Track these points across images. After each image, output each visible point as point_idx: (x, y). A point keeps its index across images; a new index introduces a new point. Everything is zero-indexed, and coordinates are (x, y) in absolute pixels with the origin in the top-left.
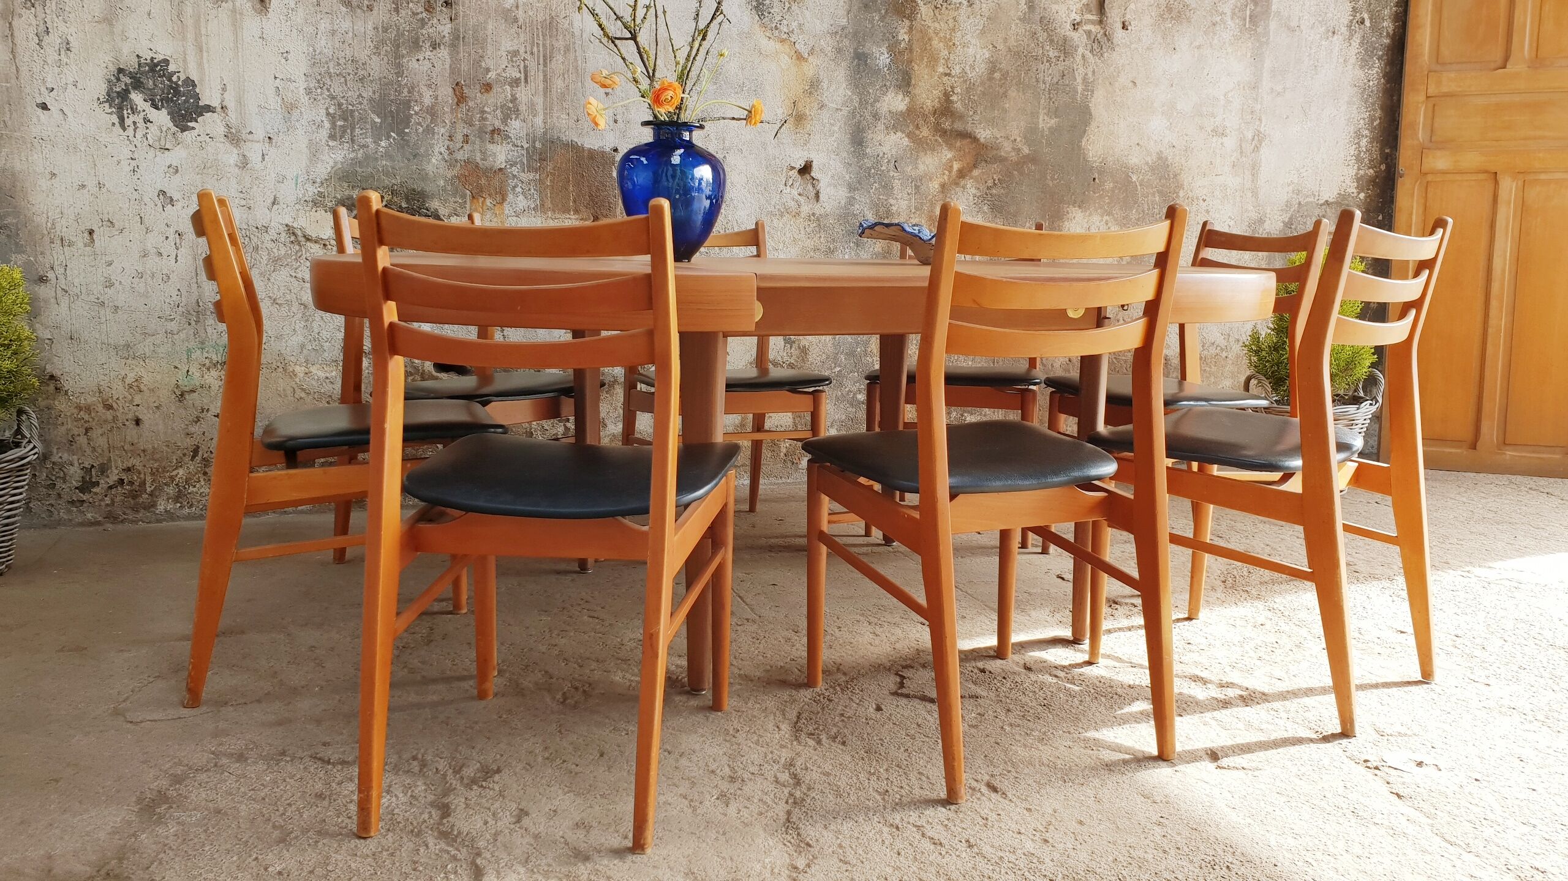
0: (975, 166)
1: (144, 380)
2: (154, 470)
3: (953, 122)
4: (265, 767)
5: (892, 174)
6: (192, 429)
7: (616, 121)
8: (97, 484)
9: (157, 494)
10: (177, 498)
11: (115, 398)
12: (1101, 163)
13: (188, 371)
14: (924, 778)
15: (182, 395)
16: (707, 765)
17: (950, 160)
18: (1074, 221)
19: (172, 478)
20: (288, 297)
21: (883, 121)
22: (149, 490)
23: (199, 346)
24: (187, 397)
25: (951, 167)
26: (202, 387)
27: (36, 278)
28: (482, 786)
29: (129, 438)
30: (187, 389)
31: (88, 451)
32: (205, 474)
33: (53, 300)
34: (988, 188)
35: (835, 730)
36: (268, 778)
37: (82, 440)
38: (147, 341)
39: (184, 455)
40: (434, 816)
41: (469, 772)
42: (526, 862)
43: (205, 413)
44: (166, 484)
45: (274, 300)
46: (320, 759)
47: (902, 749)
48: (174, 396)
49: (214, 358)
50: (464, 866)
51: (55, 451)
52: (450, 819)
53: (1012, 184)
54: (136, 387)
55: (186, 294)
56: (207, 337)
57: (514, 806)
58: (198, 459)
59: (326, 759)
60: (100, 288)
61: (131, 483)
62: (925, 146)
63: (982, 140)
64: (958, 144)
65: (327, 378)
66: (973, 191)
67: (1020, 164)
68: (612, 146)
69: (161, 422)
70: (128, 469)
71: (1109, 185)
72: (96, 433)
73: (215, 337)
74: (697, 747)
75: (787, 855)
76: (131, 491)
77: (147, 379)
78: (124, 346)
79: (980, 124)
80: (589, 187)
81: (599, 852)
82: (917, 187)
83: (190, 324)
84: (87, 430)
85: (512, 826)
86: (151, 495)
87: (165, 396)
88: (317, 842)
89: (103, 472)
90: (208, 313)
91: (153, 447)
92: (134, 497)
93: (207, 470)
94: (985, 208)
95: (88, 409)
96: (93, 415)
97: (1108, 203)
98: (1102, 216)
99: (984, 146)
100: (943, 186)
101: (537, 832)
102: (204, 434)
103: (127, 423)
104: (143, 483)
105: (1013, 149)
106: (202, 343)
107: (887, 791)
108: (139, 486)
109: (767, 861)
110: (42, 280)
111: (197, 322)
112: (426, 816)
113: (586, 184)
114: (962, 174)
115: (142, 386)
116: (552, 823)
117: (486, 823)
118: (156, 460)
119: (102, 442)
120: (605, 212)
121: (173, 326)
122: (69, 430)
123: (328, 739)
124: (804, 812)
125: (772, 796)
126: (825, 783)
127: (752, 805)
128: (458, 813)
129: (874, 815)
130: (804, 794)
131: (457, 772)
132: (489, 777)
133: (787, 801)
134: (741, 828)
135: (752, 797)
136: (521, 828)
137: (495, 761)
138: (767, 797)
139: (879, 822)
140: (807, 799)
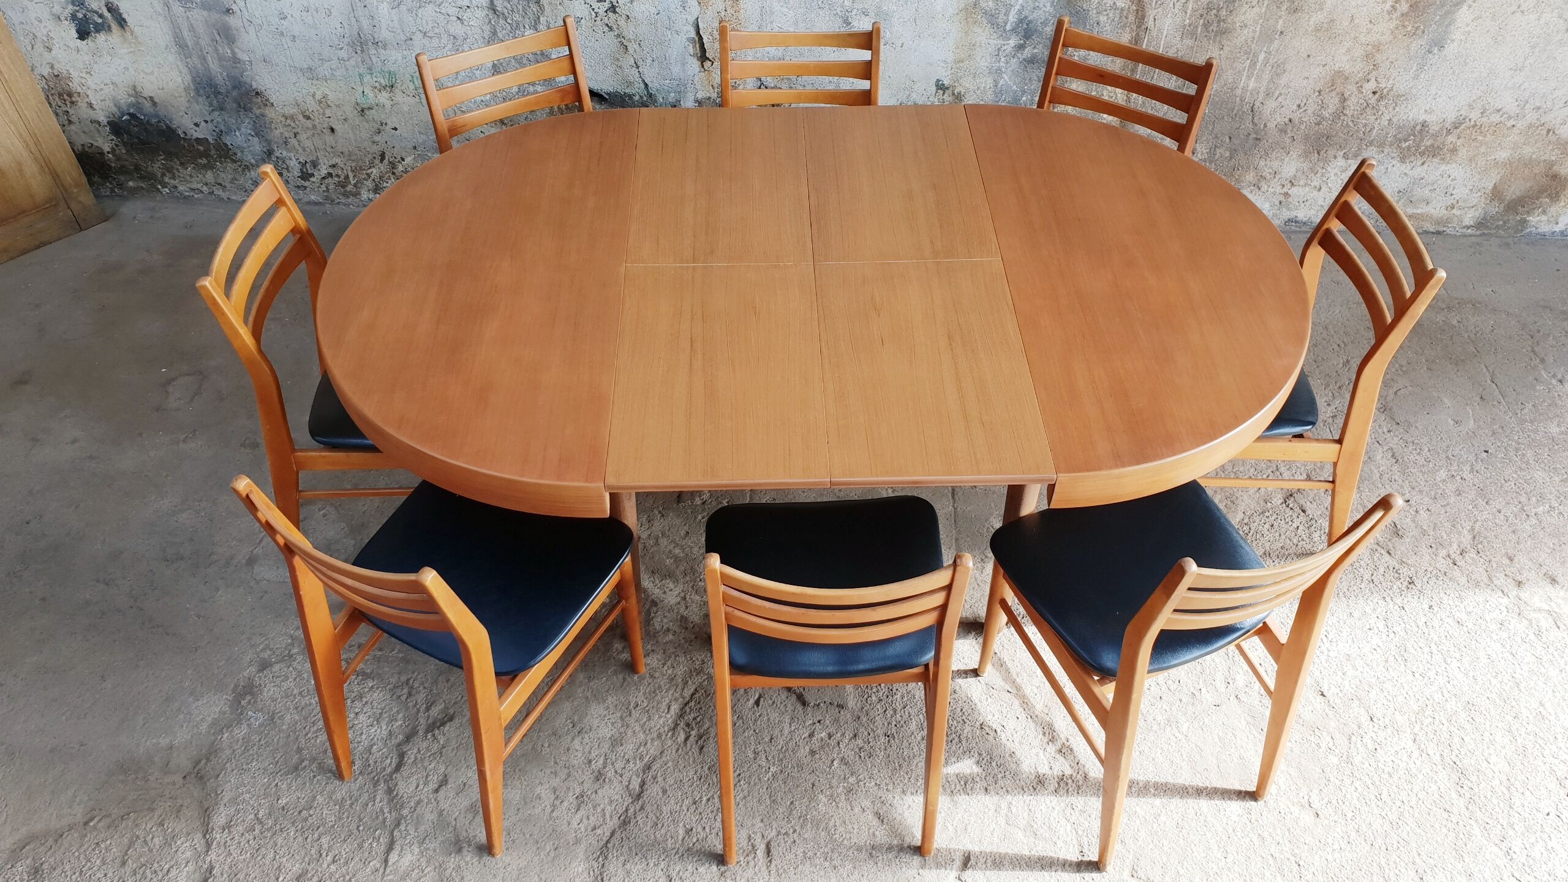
1: (329, 98)
2: (353, 168)
6: (377, 138)
8: (312, 175)
9: (359, 185)
10: (377, 189)
11: (310, 111)
13: (363, 92)
15: (363, 111)
16: (590, 752)
19: (369, 175)
20: (437, 31)
22: (353, 182)
23: (368, 72)
24: (366, 111)
26: (377, 105)
27: (225, 10)
28: (434, 735)
29: (328, 143)
30: (365, 106)
31: (300, 150)
32: (394, 173)
33: (242, 29)
35: (706, 726)
37: (293, 141)
38: (326, 65)
39: (375, 158)
40: (392, 764)
41: (435, 711)
42: (423, 843)
43: (384, 125)
44: (364, 179)
45: (425, 33)
48: (356, 112)
49: (382, 81)
50: (386, 834)
51: (276, 149)
52: (399, 773)
54: (323, 102)
55: (348, 26)
56: (372, 64)
57: (442, 769)
58: (386, 161)
60: (277, 20)
61: (338, 176)
65: (482, 101)
69: (350, 131)
70: (333, 166)
72: (303, 136)
73: (379, 64)
74: (596, 722)
76: (339, 182)
77: (331, 96)
78: (308, 69)
81: (470, 845)
83: (356, 53)
84: (295, 135)
85: (431, 796)
86: (355, 185)
87: (350, 112)
88: (314, 776)
89: (315, 167)
90: (370, 44)
91: (349, 151)
92: (343, 187)
93: (395, 171)
95: (292, 118)
96: (297, 123)
101: (442, 808)
102: (386, 142)
103: (324, 131)
104: (347, 177)
106: (370, 69)
107: (692, 829)
108: (345, 179)
110: (228, 11)
111: (362, 51)
112: (388, 761)
115: (329, 102)
116: (455, 801)
117: (418, 787)
118: (353, 161)
119: (308, 144)
121: (343, 54)
122: (282, 133)
124: (622, 838)
125: (614, 806)
126: (655, 806)
127: (593, 815)
128: (406, 767)
129: (664, 860)
130: (635, 814)
131: (428, 709)
132: (443, 724)
133: (619, 818)
134: (572, 843)
135: (599, 805)
136: (435, 800)
137: (455, 703)
138: (609, 807)
139: (662, 870)
140: (633, 822)
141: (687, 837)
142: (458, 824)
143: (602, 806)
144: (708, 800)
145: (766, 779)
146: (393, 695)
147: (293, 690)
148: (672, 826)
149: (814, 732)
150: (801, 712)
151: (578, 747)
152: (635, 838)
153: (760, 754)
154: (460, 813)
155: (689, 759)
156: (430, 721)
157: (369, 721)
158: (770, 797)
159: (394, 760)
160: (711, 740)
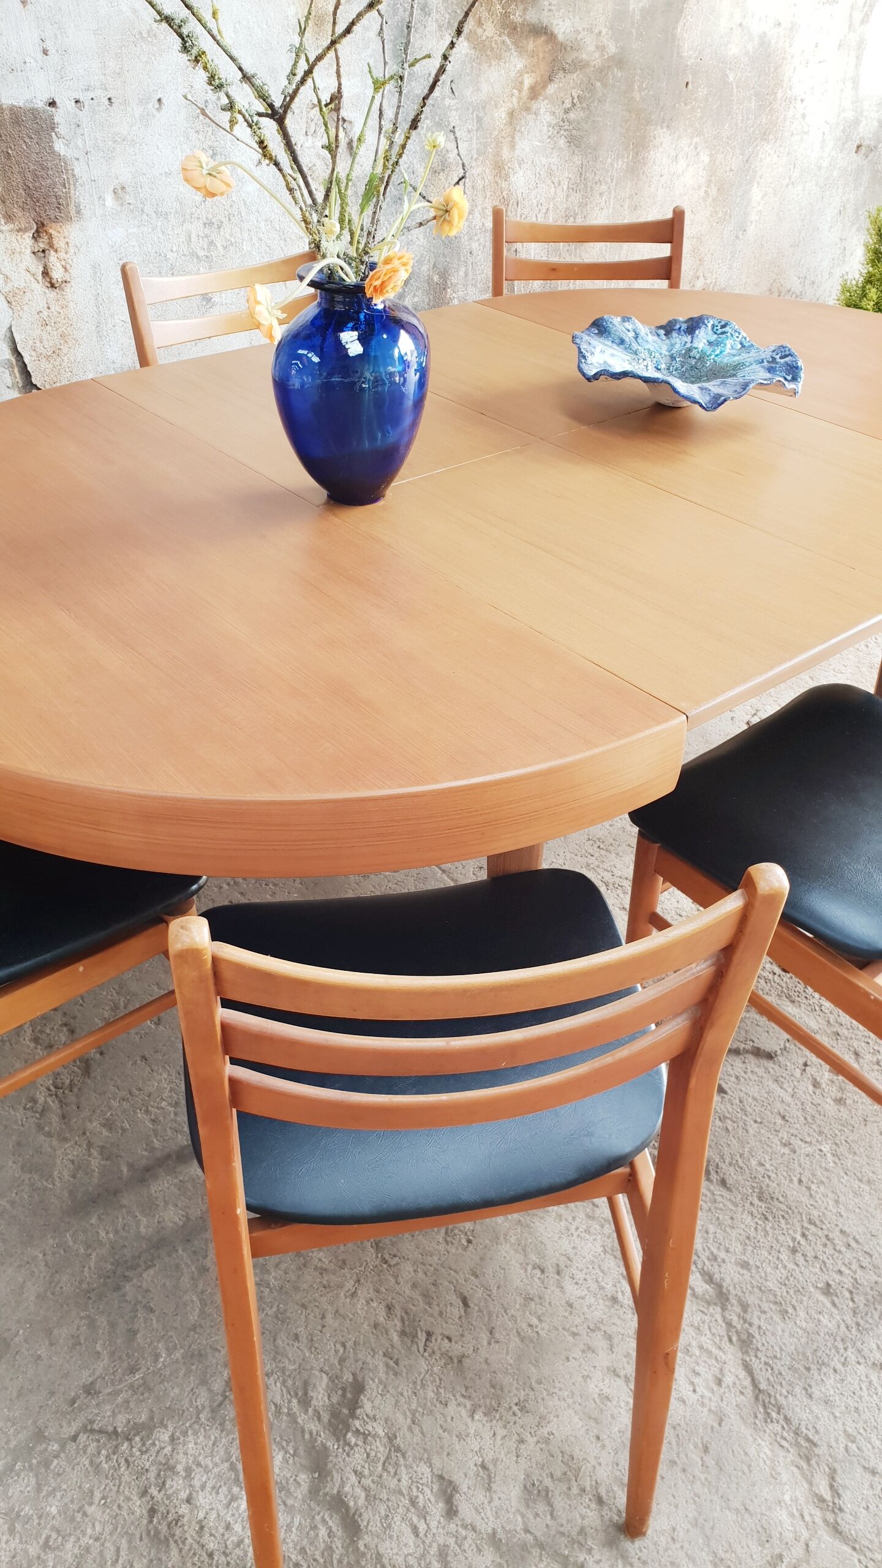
0: (550, 80)
3: (525, 9)
4: (33, 1481)
5: (447, 102)
7: (45, 52)
12: (696, 59)
14: (853, 1244)
16: (601, 1288)
17: (521, 74)
18: (661, 149)
21: (434, 15)
25: (521, 83)
28: (357, 1432)
34: (567, 111)
36: (54, 1510)
40: (334, 1529)
41: (320, 1396)
46: (100, 1431)
47: (795, 1180)
52: (367, 1538)
53: (593, 102)
57: (426, 1471)
59: (110, 1429)
62: (489, 53)
63: (560, 37)
64: (531, 46)
66: (547, 118)
67: (602, 72)
68: (46, 97)
71: (702, 92)
74: (565, 1245)
75: (795, 1470)
79: (558, 10)
80: (22, 173)
82: (479, 120)
85: (452, 1527)
94: (562, 142)
97: (701, 118)
98: (692, 138)
99: (563, 47)
100: (511, 114)
101: (490, 1531)
105: (597, 47)
107: (829, 1285)
109: (787, 1498)
113: (16, 169)
114: (535, 93)
116: (496, 1503)
117: (415, 1530)
120: (52, 214)
123: (85, 1377)
124: (766, 1363)
125: (708, 1332)
126: (756, 1290)
127: (698, 1364)
128: (365, 1516)
129: (846, 1349)
130: (745, 1321)
131: (305, 1402)
132: (354, 1406)
133: (730, 1340)
134: (716, 1425)
135: (689, 1345)
136: (465, 1527)
137: (342, 1361)
138: (703, 1339)
139: (858, 1363)
140: (753, 1330)
141: (835, 1298)
142: (538, 1534)
143: (694, 1343)
144: (804, 1235)
145: (832, 1164)
146: (222, 1424)
147: (26, 1551)
148: (805, 1299)
149: (815, 1080)
150: (776, 1067)
151: (579, 1293)
152: (781, 1349)
153: (792, 1142)
154: (523, 1516)
155: (724, 1205)
156: (326, 1417)
157: (221, 1496)
158: (860, 1181)
159: (330, 1523)
160: (721, 1165)
